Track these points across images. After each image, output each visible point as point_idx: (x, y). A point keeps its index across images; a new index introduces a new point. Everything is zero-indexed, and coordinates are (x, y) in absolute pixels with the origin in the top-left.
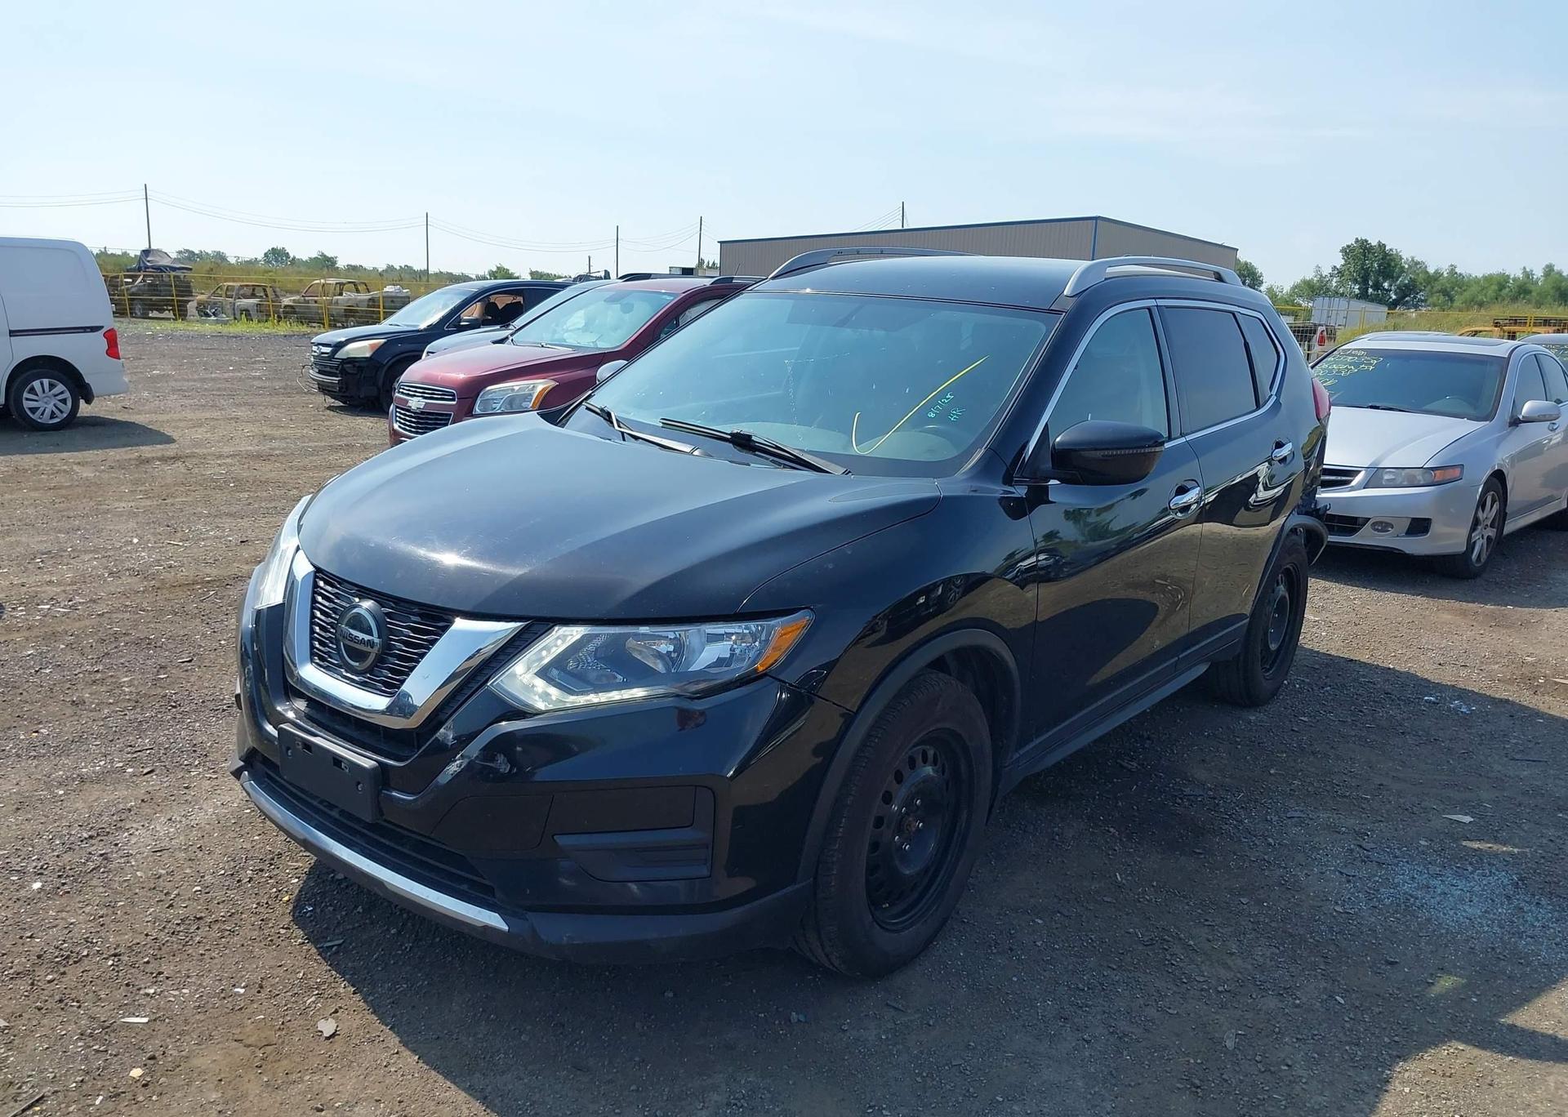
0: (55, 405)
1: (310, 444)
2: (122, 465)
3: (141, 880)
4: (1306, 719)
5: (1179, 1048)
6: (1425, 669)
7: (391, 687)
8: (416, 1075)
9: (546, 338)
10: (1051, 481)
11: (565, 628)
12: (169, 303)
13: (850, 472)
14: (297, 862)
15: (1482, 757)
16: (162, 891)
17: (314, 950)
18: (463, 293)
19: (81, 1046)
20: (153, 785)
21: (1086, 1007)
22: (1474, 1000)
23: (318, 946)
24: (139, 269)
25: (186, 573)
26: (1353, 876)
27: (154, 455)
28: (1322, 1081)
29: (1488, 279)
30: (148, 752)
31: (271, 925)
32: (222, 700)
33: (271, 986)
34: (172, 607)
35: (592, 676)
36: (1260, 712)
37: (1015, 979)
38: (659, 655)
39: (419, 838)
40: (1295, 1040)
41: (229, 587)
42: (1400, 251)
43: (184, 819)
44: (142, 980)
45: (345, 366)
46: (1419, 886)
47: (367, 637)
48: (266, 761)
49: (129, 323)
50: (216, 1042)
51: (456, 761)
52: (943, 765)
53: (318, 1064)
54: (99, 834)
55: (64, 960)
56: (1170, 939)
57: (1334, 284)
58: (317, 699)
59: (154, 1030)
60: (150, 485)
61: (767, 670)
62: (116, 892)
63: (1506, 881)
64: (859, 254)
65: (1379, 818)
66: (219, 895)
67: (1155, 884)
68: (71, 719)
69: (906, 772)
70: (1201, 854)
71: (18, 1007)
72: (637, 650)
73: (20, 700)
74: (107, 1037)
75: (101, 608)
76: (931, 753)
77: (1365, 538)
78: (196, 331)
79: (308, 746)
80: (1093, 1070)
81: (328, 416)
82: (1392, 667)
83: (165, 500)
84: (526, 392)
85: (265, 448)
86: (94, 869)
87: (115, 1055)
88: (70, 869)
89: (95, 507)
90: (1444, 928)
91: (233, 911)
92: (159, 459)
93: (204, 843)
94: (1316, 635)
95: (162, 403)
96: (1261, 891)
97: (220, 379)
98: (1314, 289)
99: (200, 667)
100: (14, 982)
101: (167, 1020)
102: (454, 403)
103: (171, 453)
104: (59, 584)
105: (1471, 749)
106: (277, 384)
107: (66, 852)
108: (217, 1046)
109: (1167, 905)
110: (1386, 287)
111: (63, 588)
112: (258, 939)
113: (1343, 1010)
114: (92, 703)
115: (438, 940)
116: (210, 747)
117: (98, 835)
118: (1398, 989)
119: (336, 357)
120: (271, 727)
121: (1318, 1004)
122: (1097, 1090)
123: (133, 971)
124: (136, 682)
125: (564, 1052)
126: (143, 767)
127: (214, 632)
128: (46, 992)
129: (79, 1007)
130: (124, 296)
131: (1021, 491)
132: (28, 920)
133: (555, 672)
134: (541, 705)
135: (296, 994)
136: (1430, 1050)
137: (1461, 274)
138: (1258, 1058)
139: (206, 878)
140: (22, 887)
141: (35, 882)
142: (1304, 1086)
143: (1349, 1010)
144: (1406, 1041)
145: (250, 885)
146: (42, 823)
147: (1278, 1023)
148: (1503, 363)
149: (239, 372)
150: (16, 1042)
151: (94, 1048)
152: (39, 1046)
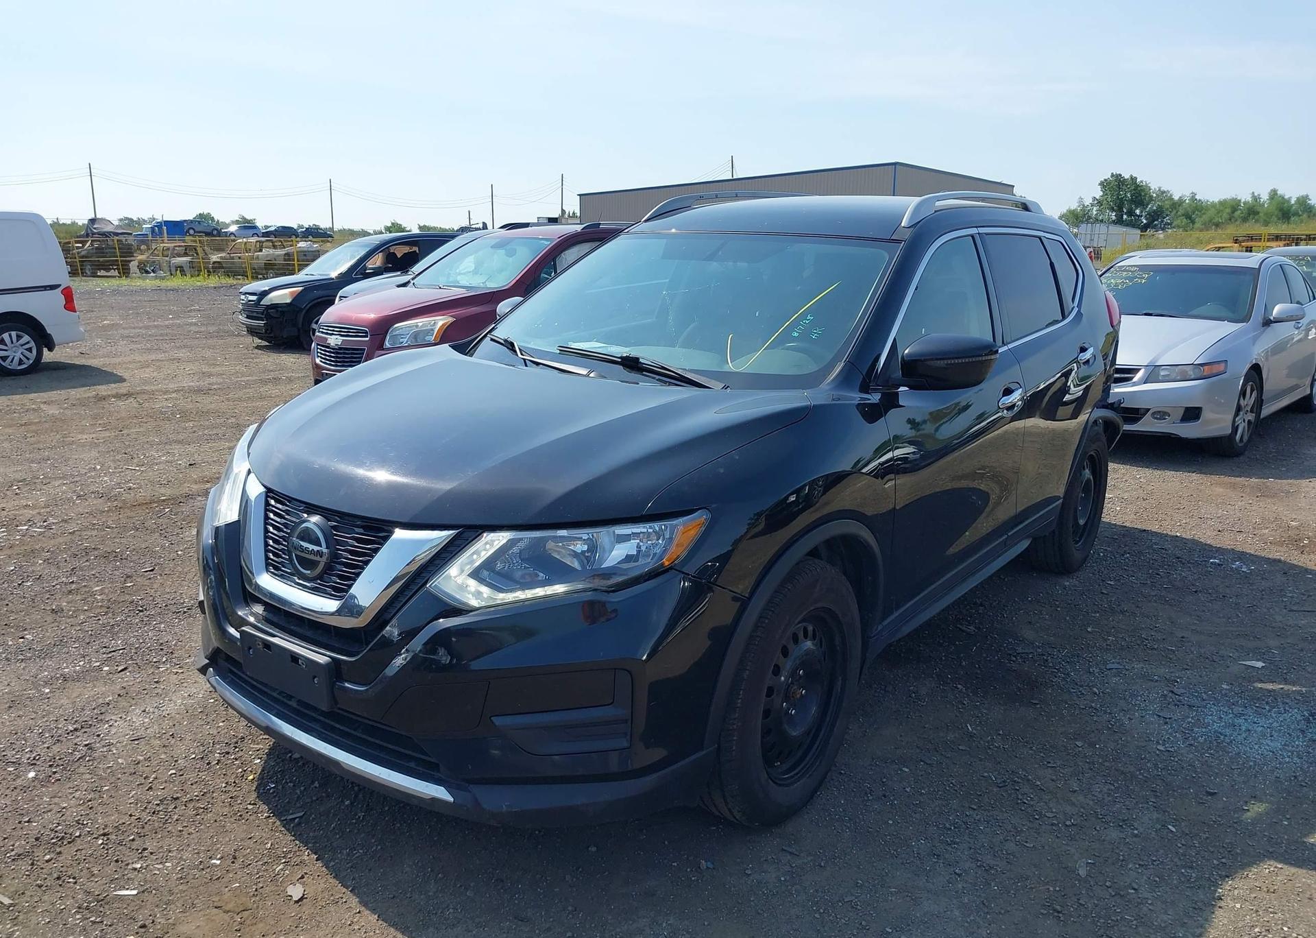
0: (22, 353)
1: (243, 379)
2: (82, 403)
3: (122, 766)
4: (1112, 583)
5: (1039, 878)
6: (1206, 535)
7: (340, 591)
8: (378, 932)
9: (442, 281)
10: (901, 387)
11: (492, 534)
12: (115, 263)
13: (728, 387)
14: (258, 744)
15: (1265, 610)
16: (141, 776)
17: (278, 823)
18: (366, 246)
19: (78, 919)
20: (127, 681)
21: (954, 844)
22: (1286, 823)
23: (282, 819)
24: (87, 235)
25: (143, 494)
26: (1170, 718)
27: (109, 393)
28: (1165, 902)
29: (1223, 203)
30: (121, 652)
31: (239, 802)
32: (183, 603)
33: (244, 856)
34: (133, 523)
35: (518, 575)
36: (1073, 578)
37: (891, 822)
38: (575, 555)
39: (371, 723)
40: (1137, 866)
41: (181, 504)
42: (1149, 183)
43: (156, 710)
44: (129, 856)
45: (269, 311)
46: (1226, 725)
47: (316, 548)
48: (229, 659)
49: (81, 281)
50: (199, 909)
51: (401, 655)
52: (821, 639)
53: (291, 926)
54: (85, 726)
55: (59, 841)
56: (1020, 781)
57: (1095, 213)
58: (274, 604)
59: (143, 901)
60: (107, 419)
61: (673, 565)
62: (101, 779)
63: (1299, 718)
64: (717, 198)
65: (1185, 666)
66: (192, 776)
67: (1001, 732)
68: (53, 625)
69: (791, 646)
70: (1037, 704)
71: (20, 885)
72: (557, 551)
73: (7, 611)
74: (101, 909)
75: (72, 527)
76: (810, 628)
77: (1146, 425)
78: (139, 286)
79: (268, 645)
80: (966, 901)
81: (257, 354)
82: (1179, 535)
83: (121, 431)
84: (429, 327)
85: (204, 383)
86: (80, 758)
87: (110, 926)
88: (60, 759)
89: (62, 439)
90: (1252, 761)
91: (205, 790)
92: (114, 396)
93: (176, 730)
94: (1112, 510)
95: (113, 349)
96: (1093, 735)
97: (162, 326)
98: (1077, 217)
99: (161, 575)
100: (16, 863)
101: (154, 892)
102: (367, 339)
103: (124, 391)
104: (34, 507)
105: (1255, 603)
106: (212, 329)
107: (54, 744)
108: (200, 914)
109: (1013, 751)
110: (1138, 213)
111: (37, 511)
112: (229, 815)
113: (1175, 838)
114: (69, 611)
115: (386, 809)
116: (175, 645)
117: (82, 727)
118: (1219, 816)
119: (261, 303)
120: (234, 629)
121: (1153, 833)
122: (972, 918)
123: (121, 848)
124: (106, 591)
125: (506, 905)
126: (117, 666)
127: (172, 544)
128: (44, 871)
129: (75, 883)
130: (75, 258)
131: (875, 398)
132: (25, 806)
133: (485, 573)
134: (474, 603)
135: (266, 863)
136: (1253, 869)
137: (1200, 200)
138: (1108, 884)
139: (179, 762)
140: (18, 777)
141: (30, 771)
142: (1150, 907)
143: (1181, 837)
144: (1232, 862)
145: (218, 767)
146: (32, 719)
147: (1121, 851)
148: (1254, 273)
149: (178, 319)
150: (21, 918)
151: (91, 919)
152: (41, 921)
